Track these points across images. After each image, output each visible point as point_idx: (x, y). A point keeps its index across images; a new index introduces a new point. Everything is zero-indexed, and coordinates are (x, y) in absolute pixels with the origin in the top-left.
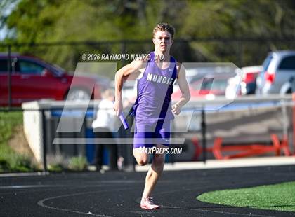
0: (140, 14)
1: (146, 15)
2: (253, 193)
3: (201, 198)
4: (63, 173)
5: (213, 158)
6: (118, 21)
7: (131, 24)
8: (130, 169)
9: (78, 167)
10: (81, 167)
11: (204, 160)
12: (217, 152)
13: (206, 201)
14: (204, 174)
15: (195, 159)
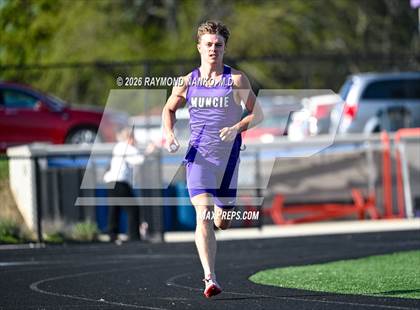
0: (169, 24)
1: (177, 25)
2: (327, 271)
3: (255, 278)
4: (65, 245)
5: (272, 223)
6: (138, 33)
7: (157, 39)
8: (156, 239)
9: (85, 237)
10: (90, 237)
11: (259, 226)
12: (277, 215)
13: (262, 282)
14: (260, 245)
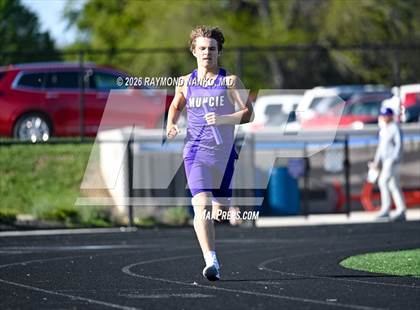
2: (416, 257)
3: (346, 263)
4: (156, 230)
5: (361, 209)
9: (178, 221)
10: (182, 221)
11: (347, 212)
12: (366, 201)
13: (353, 267)
14: (350, 230)
15: (336, 211)
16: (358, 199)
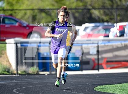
4: (26, 75)
11: (98, 70)
14: (98, 76)
16: (101, 64)
